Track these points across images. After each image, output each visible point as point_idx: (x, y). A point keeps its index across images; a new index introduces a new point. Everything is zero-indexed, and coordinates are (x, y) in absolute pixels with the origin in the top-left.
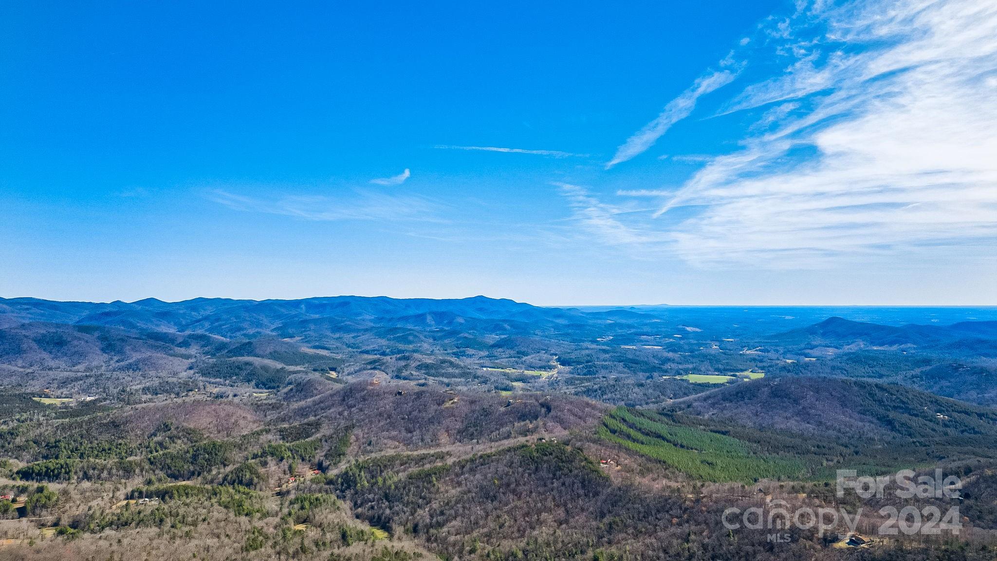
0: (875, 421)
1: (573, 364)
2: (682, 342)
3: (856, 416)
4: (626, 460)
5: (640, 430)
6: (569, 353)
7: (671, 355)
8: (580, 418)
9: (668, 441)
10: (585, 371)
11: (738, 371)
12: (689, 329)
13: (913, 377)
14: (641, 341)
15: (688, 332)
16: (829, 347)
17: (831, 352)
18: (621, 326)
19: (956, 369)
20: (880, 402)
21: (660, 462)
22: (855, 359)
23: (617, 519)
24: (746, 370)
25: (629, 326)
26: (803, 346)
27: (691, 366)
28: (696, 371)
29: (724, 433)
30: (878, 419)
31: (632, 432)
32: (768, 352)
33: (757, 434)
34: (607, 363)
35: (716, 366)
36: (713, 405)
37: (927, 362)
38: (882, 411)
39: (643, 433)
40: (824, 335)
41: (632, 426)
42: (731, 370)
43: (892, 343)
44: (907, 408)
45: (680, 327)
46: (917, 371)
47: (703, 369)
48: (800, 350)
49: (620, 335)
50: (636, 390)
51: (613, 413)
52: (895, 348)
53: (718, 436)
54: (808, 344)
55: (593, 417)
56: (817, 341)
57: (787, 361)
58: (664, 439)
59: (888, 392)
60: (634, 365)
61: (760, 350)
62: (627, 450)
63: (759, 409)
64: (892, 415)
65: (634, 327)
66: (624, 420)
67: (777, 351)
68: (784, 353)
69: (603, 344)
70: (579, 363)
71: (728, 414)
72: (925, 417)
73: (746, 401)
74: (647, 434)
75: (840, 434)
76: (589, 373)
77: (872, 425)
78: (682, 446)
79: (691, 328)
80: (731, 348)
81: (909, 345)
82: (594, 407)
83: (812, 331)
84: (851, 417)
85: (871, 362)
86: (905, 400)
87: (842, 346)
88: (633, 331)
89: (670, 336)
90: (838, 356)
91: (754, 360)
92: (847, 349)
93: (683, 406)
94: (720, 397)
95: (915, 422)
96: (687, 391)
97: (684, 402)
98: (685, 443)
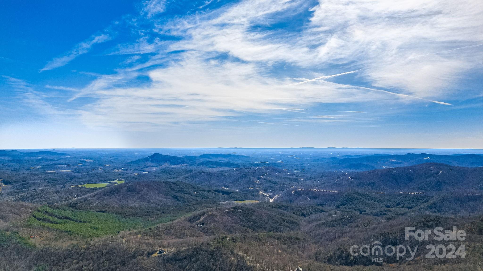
0: (171, 197)
1: (13, 183)
2: (83, 167)
3: (164, 196)
4: (46, 234)
5: (56, 216)
6: (11, 177)
7: (76, 174)
8: (17, 214)
9: (72, 220)
10: (21, 187)
11: (112, 180)
12: (86, 160)
13: (186, 177)
14: (59, 168)
15: (86, 163)
16: (154, 166)
17: (154, 169)
18: (47, 160)
19: (201, 173)
20: (173, 189)
21: (67, 232)
22: (164, 171)
23: (40, 268)
24: (115, 180)
25: (52, 160)
26: (142, 167)
27: (87, 179)
28: (90, 182)
29: (103, 212)
30: (172, 197)
31: (51, 218)
32: (127, 170)
33: (120, 210)
34: (36, 181)
35: (101, 179)
36: (98, 198)
37: (191, 171)
38: (174, 193)
39: (58, 218)
40: (151, 161)
41: (51, 215)
42: (108, 180)
43: (178, 164)
44: (183, 191)
45: (82, 159)
46: (187, 175)
47: (94, 180)
48: (141, 169)
49: (45, 165)
50: (55, 194)
51: (39, 209)
52: (179, 166)
53: (100, 213)
54: (145, 166)
55: (26, 213)
56: (149, 164)
57: (135, 174)
58: (70, 219)
59: (176, 185)
60: (54, 181)
61: (123, 170)
62: (48, 228)
63: (121, 198)
64: (177, 194)
65: (54, 160)
66: (46, 212)
67: (131, 170)
68: (134, 170)
69: (35, 170)
70: (17, 182)
71: (105, 202)
72: (189, 194)
73: (115, 194)
74: (61, 218)
75: (157, 206)
76: (25, 187)
77: (170, 200)
78: (80, 222)
79: (88, 160)
80: (109, 169)
81: (185, 164)
82: (26, 207)
83: (146, 159)
84: (162, 197)
85: (170, 172)
86: (182, 187)
87: (159, 166)
88: (54, 162)
89: (76, 164)
90: (157, 171)
91: (120, 174)
92: (161, 167)
93: (82, 201)
94: (102, 194)
95: (186, 196)
96: (84, 193)
97: (82, 199)
98: (82, 220)
